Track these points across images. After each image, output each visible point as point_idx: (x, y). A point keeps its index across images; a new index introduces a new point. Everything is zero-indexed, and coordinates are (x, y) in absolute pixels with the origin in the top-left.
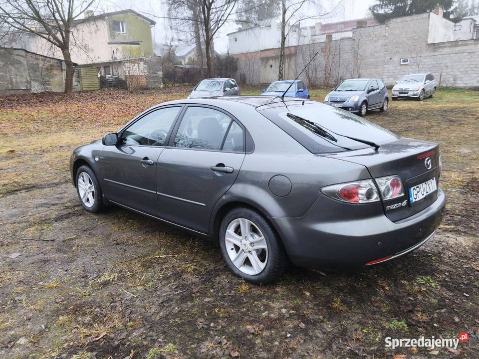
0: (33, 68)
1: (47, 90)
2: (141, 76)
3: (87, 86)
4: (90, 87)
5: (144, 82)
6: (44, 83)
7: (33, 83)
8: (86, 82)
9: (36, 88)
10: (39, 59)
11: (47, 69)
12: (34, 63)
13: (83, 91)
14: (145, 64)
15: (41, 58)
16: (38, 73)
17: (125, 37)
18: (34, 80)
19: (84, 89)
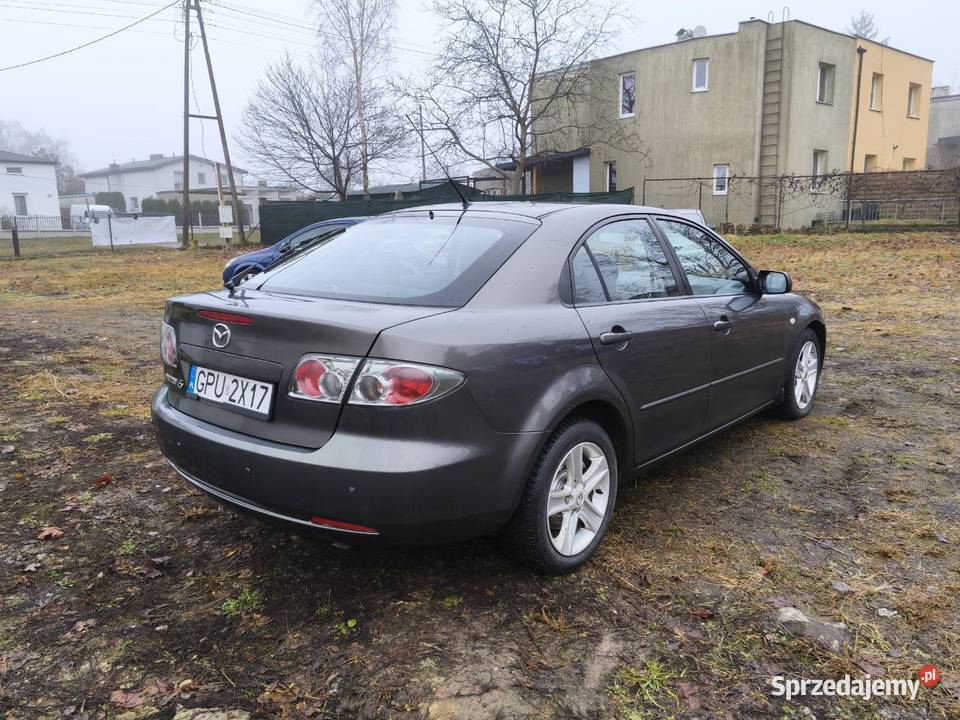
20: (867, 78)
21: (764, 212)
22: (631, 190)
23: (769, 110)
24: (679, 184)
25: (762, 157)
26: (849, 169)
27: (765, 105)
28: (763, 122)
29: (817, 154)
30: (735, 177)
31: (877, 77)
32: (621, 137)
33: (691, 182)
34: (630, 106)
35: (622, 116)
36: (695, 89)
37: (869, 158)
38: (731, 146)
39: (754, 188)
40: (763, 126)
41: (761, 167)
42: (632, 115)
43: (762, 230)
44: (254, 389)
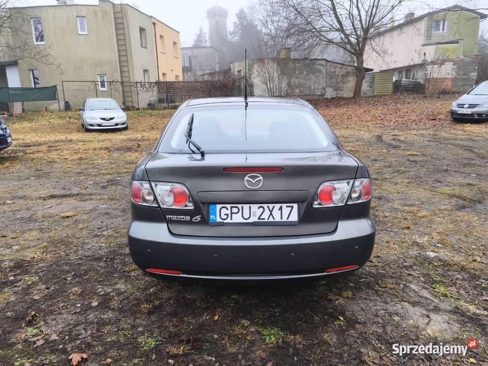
0: (330, 75)
1: (338, 96)
2: (447, 78)
3: (379, 91)
4: (383, 91)
5: (448, 85)
6: (336, 89)
7: (327, 89)
8: (378, 87)
9: (330, 93)
10: (337, 67)
11: (343, 76)
12: (332, 71)
13: (375, 96)
14: (454, 65)
15: (339, 66)
16: (334, 80)
17: (443, 37)
18: (330, 87)
19: (375, 94)
20: (158, 37)
21: (126, 100)
22: (55, 86)
23: (121, 48)
24: (83, 84)
25: (121, 72)
26: (157, 80)
27: (118, 45)
28: (119, 54)
29: (145, 71)
30: (113, 81)
31: (161, 37)
32: (40, 56)
33: (90, 83)
34: (41, 37)
35: (36, 43)
36: (80, 33)
37: (164, 74)
38: (105, 65)
39: (120, 87)
40: (119, 56)
41: (122, 77)
42: (43, 43)
43: (131, 108)
44: (281, 208)
